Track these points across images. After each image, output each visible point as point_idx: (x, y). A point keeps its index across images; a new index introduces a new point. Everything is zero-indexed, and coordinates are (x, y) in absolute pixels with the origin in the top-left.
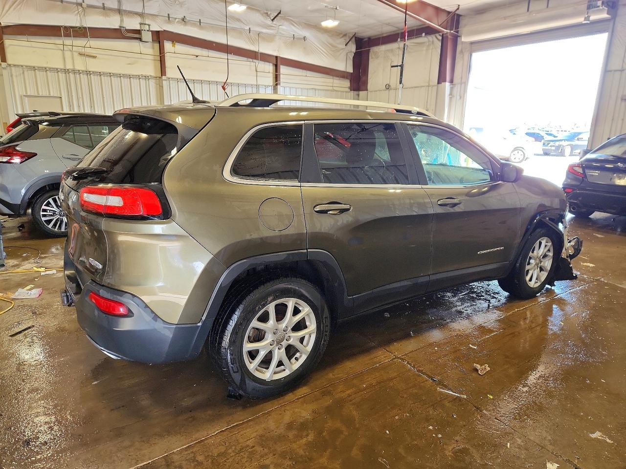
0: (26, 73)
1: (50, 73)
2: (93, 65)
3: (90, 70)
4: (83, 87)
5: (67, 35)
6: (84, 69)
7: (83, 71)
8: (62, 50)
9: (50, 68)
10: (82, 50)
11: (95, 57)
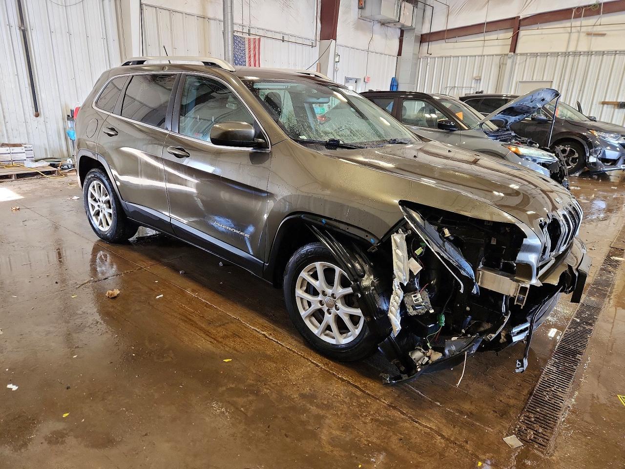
0: (528, 60)
1: (561, 58)
2: (599, 44)
3: (594, 50)
4: (579, 70)
5: (578, 16)
6: (586, 50)
7: (584, 52)
8: (569, 33)
9: (551, 53)
10: (590, 29)
11: (603, 35)
